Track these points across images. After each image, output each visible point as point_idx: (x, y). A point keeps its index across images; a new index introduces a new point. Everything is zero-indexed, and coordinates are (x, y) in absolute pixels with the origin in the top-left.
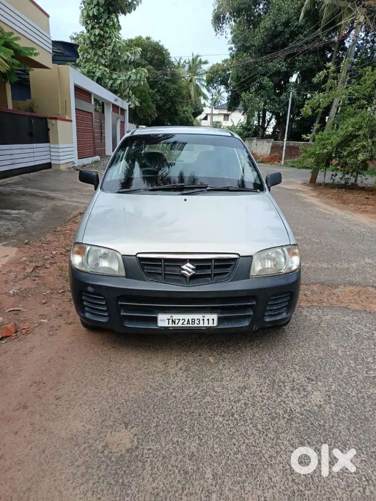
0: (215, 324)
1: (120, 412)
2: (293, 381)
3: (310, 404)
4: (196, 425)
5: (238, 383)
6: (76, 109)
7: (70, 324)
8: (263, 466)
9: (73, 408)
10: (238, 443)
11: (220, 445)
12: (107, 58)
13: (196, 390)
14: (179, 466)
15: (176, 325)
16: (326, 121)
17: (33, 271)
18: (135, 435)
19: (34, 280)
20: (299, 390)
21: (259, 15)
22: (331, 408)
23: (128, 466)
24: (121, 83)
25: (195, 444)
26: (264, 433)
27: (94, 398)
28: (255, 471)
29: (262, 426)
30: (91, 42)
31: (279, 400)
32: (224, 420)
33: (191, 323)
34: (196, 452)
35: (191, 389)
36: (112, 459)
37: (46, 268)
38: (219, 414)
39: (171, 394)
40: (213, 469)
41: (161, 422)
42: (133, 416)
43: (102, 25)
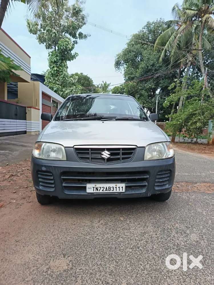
0: (124, 191)
1: (60, 248)
2: (177, 228)
3: (190, 240)
4: (113, 254)
5: (140, 230)
6: (42, 104)
7: (30, 202)
8: (163, 277)
9: (27, 247)
10: (144, 263)
11: (131, 265)
12: (60, 81)
13: (112, 235)
14: (102, 279)
15: (98, 192)
16: (177, 109)
17: (9, 177)
18: (71, 261)
19: (10, 182)
20: (181, 233)
21: (139, 62)
22: (204, 242)
23: (64, 280)
24: (67, 93)
25: (113, 265)
26: (161, 257)
27: (43, 241)
28: (157, 281)
29: (159, 253)
30: (52, 74)
31: (169, 239)
32: (132, 251)
33: (108, 190)
34: (114, 270)
35: (109, 234)
36: (53, 276)
37: (18, 176)
38: (129, 248)
39: (96, 237)
40: (127, 281)
41: (89, 253)
42: (69, 250)
43: (58, 65)
